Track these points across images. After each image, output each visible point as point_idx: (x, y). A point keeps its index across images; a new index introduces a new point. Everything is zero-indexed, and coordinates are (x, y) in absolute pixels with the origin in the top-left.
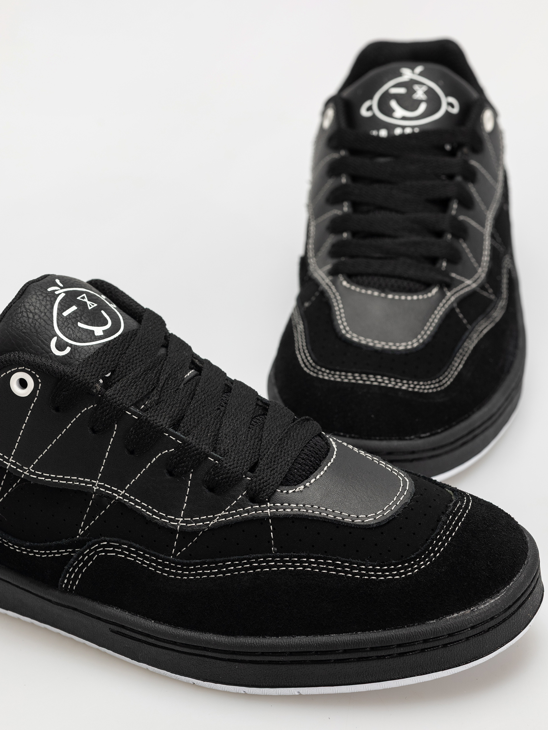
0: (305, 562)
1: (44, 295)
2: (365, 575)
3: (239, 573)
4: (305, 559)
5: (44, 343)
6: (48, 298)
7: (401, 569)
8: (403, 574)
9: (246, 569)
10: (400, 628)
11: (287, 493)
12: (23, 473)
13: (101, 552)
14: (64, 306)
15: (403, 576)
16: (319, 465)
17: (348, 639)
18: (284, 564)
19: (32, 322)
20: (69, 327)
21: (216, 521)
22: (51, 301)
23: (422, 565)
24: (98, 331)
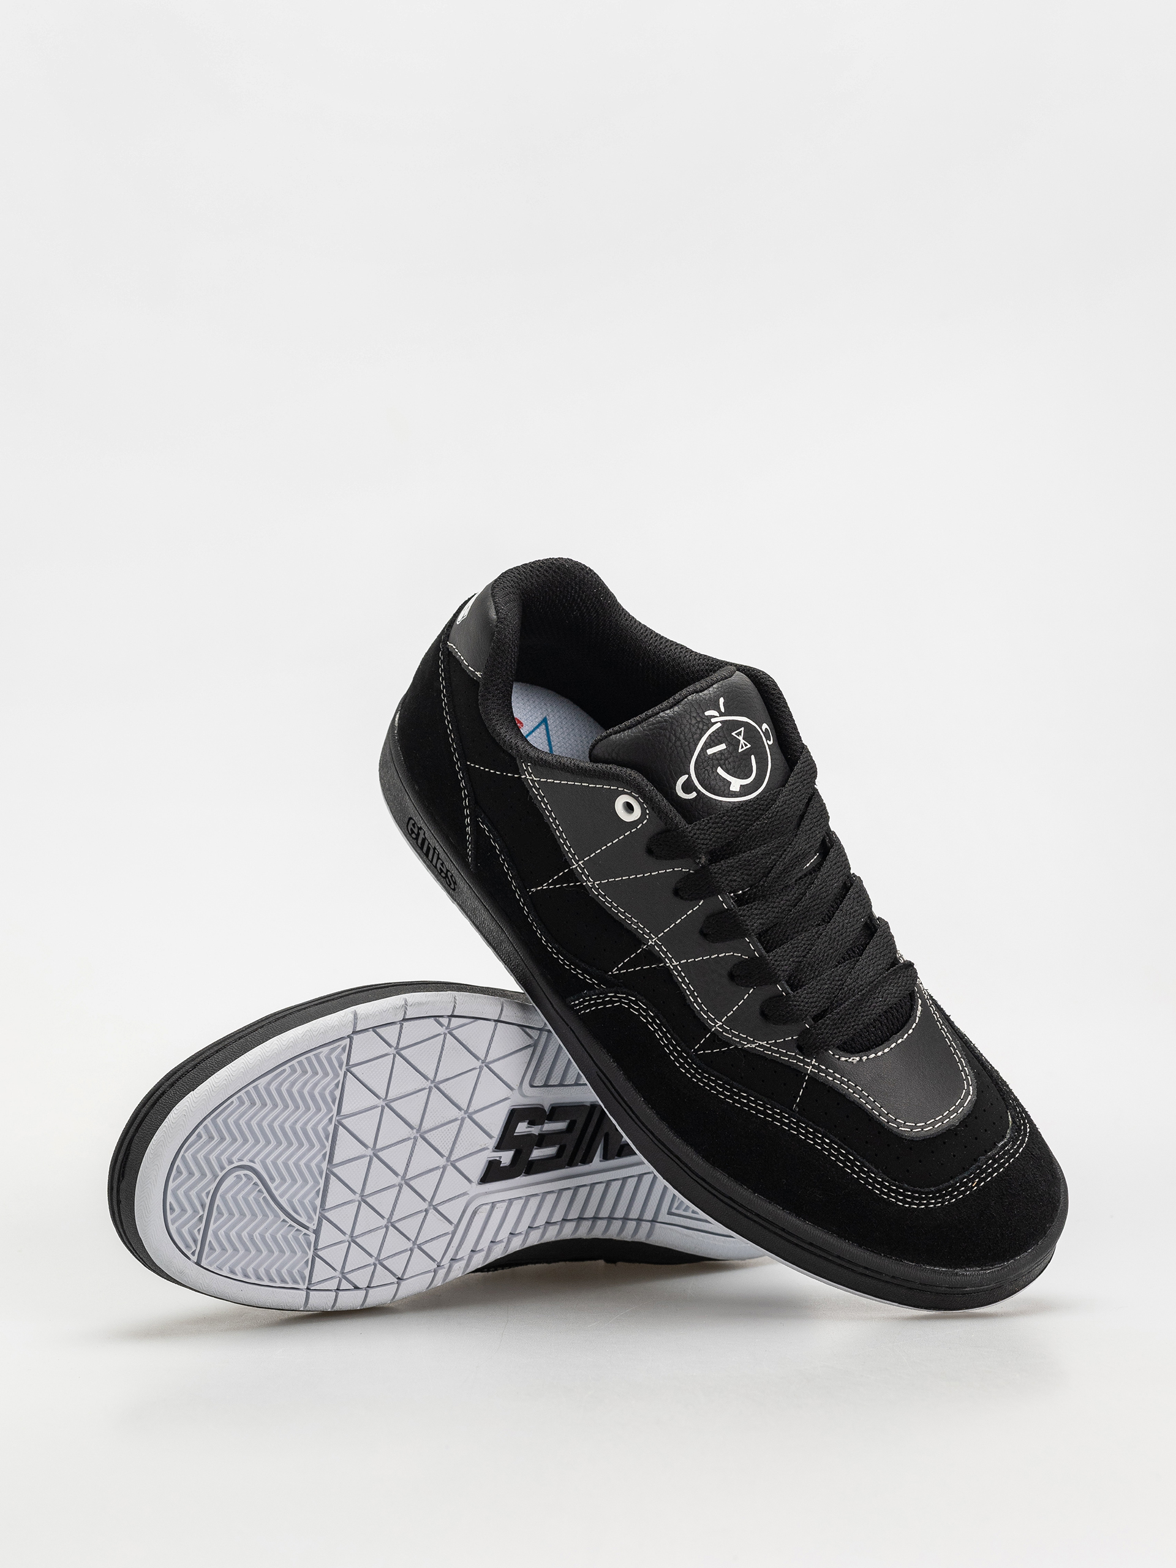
0: (819, 1138)
1: (699, 719)
2: (870, 1184)
3: (749, 1110)
4: (820, 1136)
5: (672, 777)
6: (701, 726)
7: (909, 1196)
8: (908, 1203)
9: (758, 1111)
10: (877, 1253)
11: (839, 1059)
12: (586, 881)
13: (625, 1003)
14: (713, 741)
15: (907, 1206)
16: (888, 1040)
17: (821, 1236)
18: (797, 1127)
19: (671, 748)
20: (707, 770)
21: (754, 1046)
22: (702, 730)
23: (932, 1204)
24: (736, 784)
